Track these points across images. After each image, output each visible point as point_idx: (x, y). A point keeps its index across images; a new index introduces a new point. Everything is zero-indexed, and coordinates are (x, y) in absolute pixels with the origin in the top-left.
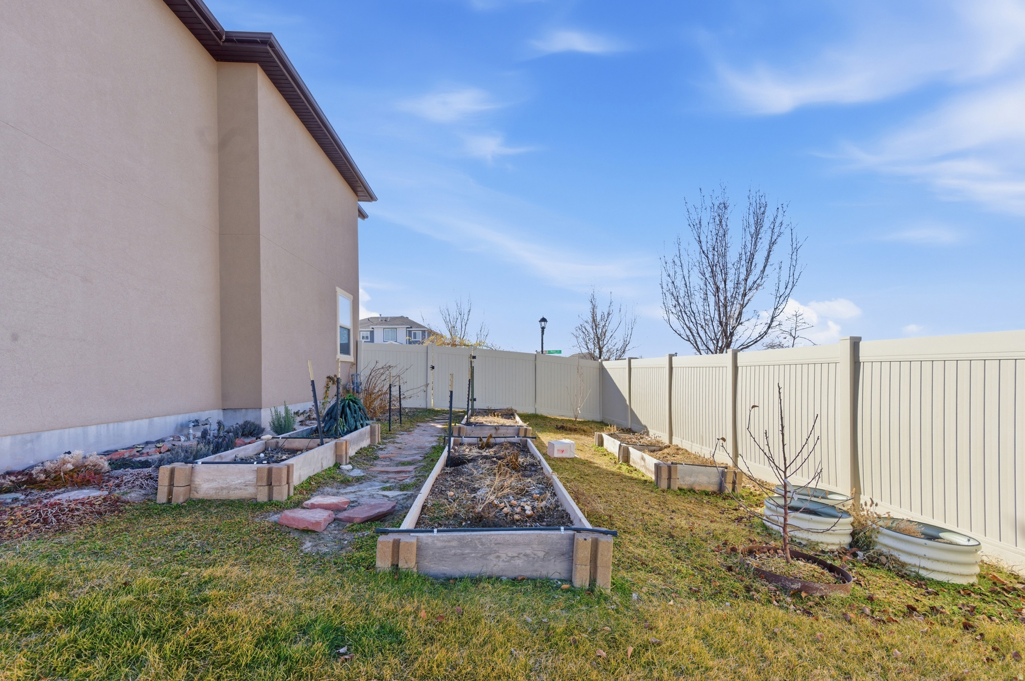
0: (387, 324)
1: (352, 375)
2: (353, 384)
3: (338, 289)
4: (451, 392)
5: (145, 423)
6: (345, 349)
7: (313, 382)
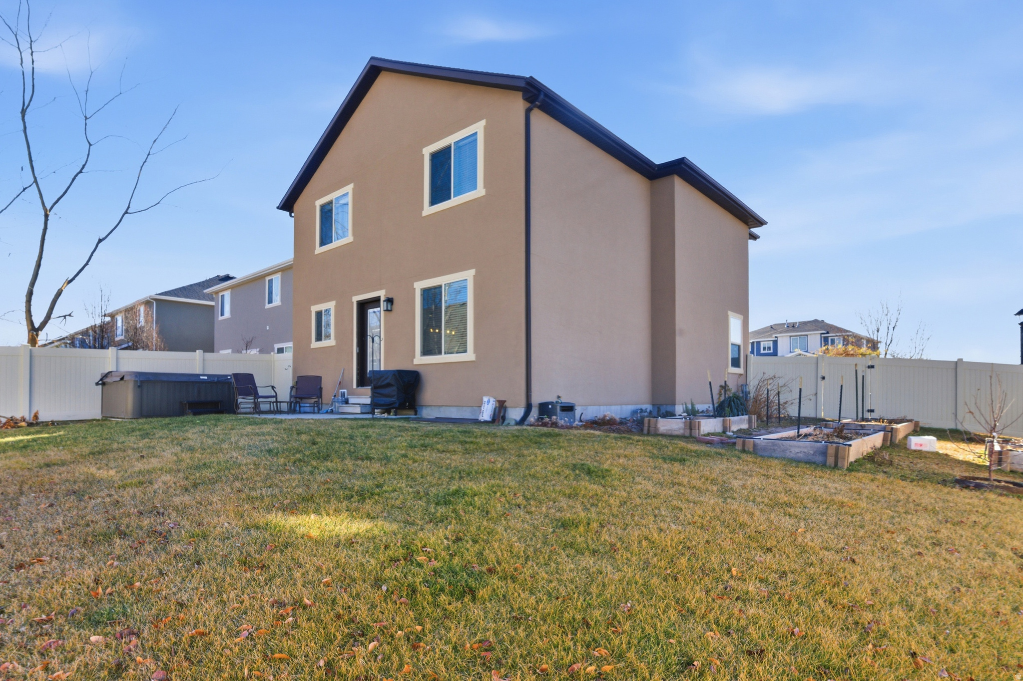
0: (794, 331)
1: (742, 385)
2: (743, 392)
3: (730, 313)
4: (800, 389)
5: (618, 407)
6: (736, 363)
7: (710, 383)
